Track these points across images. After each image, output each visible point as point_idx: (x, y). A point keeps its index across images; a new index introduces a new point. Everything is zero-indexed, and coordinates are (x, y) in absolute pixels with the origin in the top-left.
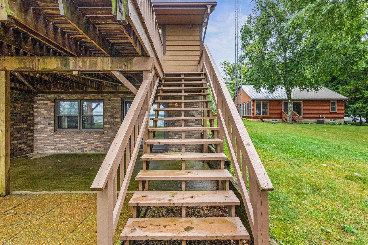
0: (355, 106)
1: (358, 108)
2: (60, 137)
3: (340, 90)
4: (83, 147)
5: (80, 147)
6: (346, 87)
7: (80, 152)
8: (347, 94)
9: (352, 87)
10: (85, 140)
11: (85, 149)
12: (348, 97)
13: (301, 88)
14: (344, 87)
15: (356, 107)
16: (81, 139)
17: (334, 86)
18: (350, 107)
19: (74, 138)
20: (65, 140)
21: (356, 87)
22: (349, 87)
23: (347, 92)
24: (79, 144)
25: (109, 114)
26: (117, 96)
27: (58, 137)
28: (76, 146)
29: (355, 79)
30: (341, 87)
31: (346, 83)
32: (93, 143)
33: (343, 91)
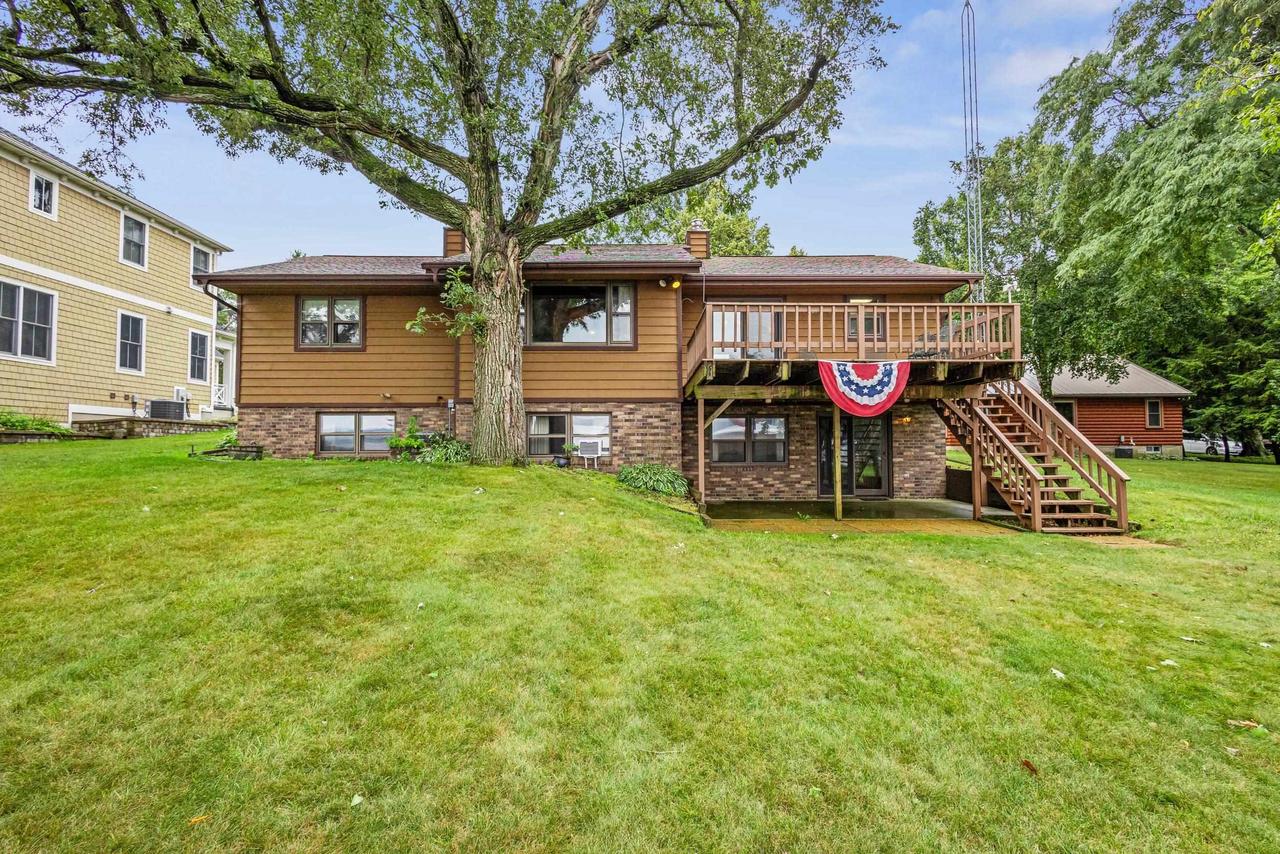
0: (1208, 411)
1: (1216, 418)
2: (720, 476)
3: (1169, 370)
4: (757, 491)
5: (751, 492)
6: (1185, 362)
7: (751, 499)
8: (1189, 382)
9: (1199, 363)
10: (759, 480)
11: (760, 495)
12: (1188, 388)
13: (1073, 369)
14: (1179, 361)
15: (1212, 415)
16: (754, 479)
17: (1154, 357)
18: (1195, 415)
19: (742, 476)
20: (727, 480)
21: (1209, 364)
22: (1193, 364)
23: (1186, 375)
24: (750, 487)
25: (798, 438)
26: (810, 410)
27: (716, 476)
28: (745, 490)
29: (1207, 342)
30: (1171, 363)
31: (1186, 352)
32: (772, 485)
33: (1177, 372)
